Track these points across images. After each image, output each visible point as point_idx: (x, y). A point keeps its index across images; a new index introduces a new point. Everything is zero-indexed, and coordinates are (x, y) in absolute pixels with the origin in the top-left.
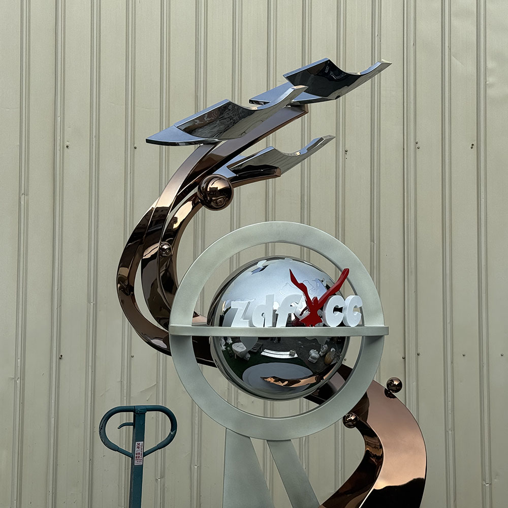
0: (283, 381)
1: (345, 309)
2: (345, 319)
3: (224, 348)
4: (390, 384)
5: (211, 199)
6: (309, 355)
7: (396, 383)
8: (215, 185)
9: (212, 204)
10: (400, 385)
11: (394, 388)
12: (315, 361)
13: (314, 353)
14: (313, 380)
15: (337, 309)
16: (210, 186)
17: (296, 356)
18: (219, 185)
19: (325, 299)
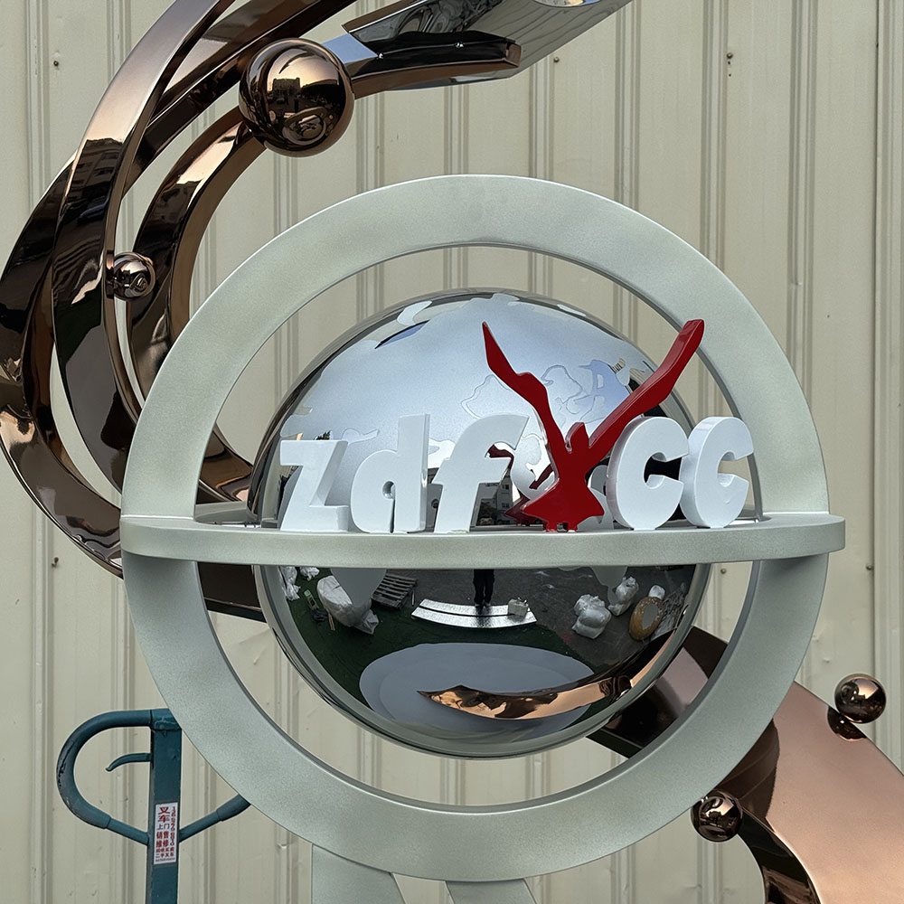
0: (491, 700)
1: (691, 464)
2: (687, 497)
3: (293, 590)
4: (846, 693)
5: (280, 118)
6: (576, 614)
7: (866, 692)
8: (289, 74)
9: (287, 133)
10: (879, 698)
11: (857, 709)
12: (596, 632)
13: (590, 608)
14: (594, 693)
15: (656, 467)
16: (275, 74)
17: (530, 618)
18: (303, 73)
19: (615, 430)
